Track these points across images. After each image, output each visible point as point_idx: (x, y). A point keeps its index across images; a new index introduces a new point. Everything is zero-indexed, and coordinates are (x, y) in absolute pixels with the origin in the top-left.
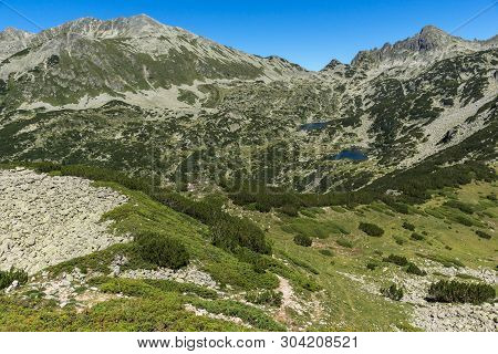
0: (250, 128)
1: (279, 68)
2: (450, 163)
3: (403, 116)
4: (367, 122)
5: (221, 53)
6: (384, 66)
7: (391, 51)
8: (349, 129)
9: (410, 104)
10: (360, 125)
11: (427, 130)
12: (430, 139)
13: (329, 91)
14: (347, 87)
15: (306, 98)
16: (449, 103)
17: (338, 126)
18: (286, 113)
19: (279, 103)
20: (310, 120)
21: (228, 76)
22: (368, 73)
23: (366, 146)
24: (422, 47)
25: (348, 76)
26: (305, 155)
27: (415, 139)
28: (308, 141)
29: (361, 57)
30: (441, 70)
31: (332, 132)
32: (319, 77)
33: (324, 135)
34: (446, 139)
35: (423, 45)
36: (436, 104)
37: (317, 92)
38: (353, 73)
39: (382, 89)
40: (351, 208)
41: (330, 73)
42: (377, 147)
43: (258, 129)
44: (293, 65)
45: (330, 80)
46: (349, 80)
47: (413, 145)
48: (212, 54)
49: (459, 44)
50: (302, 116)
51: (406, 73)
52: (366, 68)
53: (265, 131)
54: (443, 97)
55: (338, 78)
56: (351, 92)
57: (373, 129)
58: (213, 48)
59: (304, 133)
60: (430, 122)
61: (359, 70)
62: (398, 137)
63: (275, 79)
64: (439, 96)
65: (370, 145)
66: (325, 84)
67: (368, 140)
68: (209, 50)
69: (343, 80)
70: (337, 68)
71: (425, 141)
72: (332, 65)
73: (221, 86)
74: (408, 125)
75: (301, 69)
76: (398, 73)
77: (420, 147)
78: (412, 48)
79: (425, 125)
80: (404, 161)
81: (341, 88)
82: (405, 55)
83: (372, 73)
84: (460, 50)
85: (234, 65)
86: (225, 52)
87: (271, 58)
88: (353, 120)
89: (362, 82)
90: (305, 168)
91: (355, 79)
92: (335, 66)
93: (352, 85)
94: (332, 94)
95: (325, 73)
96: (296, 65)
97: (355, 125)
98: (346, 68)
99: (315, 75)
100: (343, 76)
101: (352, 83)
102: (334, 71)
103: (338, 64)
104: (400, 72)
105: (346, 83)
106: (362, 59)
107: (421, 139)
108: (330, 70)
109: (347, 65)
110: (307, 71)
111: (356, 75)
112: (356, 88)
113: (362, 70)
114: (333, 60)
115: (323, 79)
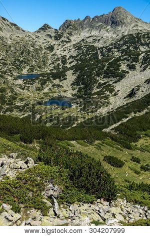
2: (135, 113)
3: (98, 75)
4: (71, 77)
6: (85, 34)
7: (90, 23)
8: (57, 81)
9: (104, 66)
10: (65, 79)
11: (117, 87)
12: (120, 93)
13: (41, 49)
14: (55, 47)
15: (22, 53)
16: (132, 68)
17: (49, 79)
18: (5, 64)
20: (25, 72)
22: (72, 38)
23: (70, 96)
24: (113, 23)
25: (56, 38)
26: (22, 100)
27: (108, 93)
28: (23, 89)
29: (67, 25)
30: (126, 42)
31: (43, 83)
32: (34, 37)
33: (37, 84)
34: (132, 94)
35: (114, 21)
36: (123, 67)
37: (32, 49)
38: (60, 36)
39: (83, 52)
40: (91, 143)
41: (42, 35)
42: (79, 97)
44: (12, 24)
45: (42, 40)
46: (57, 42)
47: (107, 97)
49: (139, 24)
50: (19, 68)
51: (101, 41)
52: (71, 34)
54: (129, 63)
55: (48, 39)
56: (59, 52)
57: (76, 83)
59: (20, 82)
60: (119, 81)
61: (65, 35)
62: (95, 91)
64: (125, 61)
65: (73, 95)
66: (39, 44)
67: (71, 91)
69: (53, 42)
70: (48, 32)
71: (115, 95)
72: (45, 28)
74: (102, 82)
75: (18, 28)
76: (95, 40)
77: (112, 99)
78: (106, 23)
79: (116, 82)
80: (101, 110)
81: (51, 48)
82: (100, 28)
83: (75, 39)
84: (140, 28)
88: (60, 75)
89: (67, 45)
90: (21, 111)
91: (62, 42)
92: (46, 29)
93: (60, 47)
94: (43, 52)
95: (38, 34)
96: (15, 25)
97: (62, 79)
98: (55, 32)
99: (30, 35)
100: (53, 38)
101: (59, 45)
102: (45, 33)
103: (49, 28)
104: (96, 40)
105: (55, 44)
106: (68, 27)
107: (113, 93)
108: (42, 32)
109: (56, 30)
110: (24, 31)
111: (63, 39)
112: (62, 49)
113: (68, 35)
114: (45, 24)
115: (37, 39)
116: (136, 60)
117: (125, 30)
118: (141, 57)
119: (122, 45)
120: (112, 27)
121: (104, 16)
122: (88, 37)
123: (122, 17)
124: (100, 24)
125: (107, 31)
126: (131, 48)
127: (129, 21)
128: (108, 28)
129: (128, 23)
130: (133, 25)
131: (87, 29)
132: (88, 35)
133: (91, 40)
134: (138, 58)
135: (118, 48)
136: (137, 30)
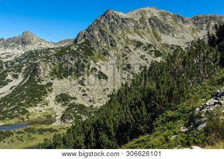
116: (19, 71)
117: (30, 48)
118: (24, 68)
119: (23, 59)
120: (22, 46)
121: (16, 38)
122: (2, 54)
123: (30, 38)
124: (13, 44)
125: (19, 49)
126: (30, 61)
127: (35, 41)
128: (19, 46)
129: (34, 43)
130: (38, 44)
133: (5, 56)
134: (21, 69)
135: (19, 62)
136: (41, 47)
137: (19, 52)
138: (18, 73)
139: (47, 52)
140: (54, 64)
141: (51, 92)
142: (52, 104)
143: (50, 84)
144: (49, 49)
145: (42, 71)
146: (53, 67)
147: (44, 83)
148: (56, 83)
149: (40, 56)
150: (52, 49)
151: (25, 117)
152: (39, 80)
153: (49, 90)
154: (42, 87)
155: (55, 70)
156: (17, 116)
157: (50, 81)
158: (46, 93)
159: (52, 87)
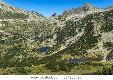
0: (11, 39)
1: (35, 16)
5: (13, 9)
6: (72, 16)
7: (75, 11)
8: (49, 39)
10: (53, 38)
13: (51, 25)
14: (58, 23)
15: (41, 27)
17: (45, 38)
18: (31, 33)
19: (30, 29)
21: (14, 18)
22: (66, 19)
25: (59, 19)
30: (86, 19)
32: (49, 20)
35: (85, 9)
36: (77, 31)
37: (46, 25)
38: (61, 18)
39: (67, 25)
43: (14, 39)
44: (40, 15)
45: (53, 21)
48: (9, 10)
49: (96, 9)
50: (37, 34)
52: (66, 17)
53: (17, 40)
54: (79, 29)
55: (55, 20)
56: (58, 25)
57: (56, 40)
58: (10, 8)
61: (63, 17)
63: (33, 20)
66: (51, 22)
68: (8, 8)
69: (57, 21)
70: (56, 17)
73: (10, 22)
75: (43, 16)
78: (81, 10)
81: (55, 24)
82: (79, 12)
83: (68, 19)
84: (96, 11)
85: (17, 14)
86: (15, 9)
87: (33, 12)
89: (63, 22)
91: (61, 21)
92: (55, 16)
93: (60, 23)
94: (52, 26)
95: (51, 18)
96: (41, 15)
97: (51, 38)
98: (59, 17)
99: (48, 19)
100: (57, 19)
101: (60, 22)
102: (54, 18)
103: (56, 15)
104: (77, 18)
105: (58, 22)
106: (65, 14)
107: (64, 44)
108: (53, 17)
109: (59, 15)
110: (45, 17)
111: (62, 19)
112: (61, 24)
113: (65, 17)
114: (54, 14)
115: (50, 20)
116: (82, 27)
117: (89, 13)
118: (85, 25)
119: (84, 20)
120: (84, 12)
121: (80, 8)
122: (73, 18)
123: (88, 7)
124: (79, 11)
125: (82, 14)
126: (88, 21)
127: (91, 9)
128: (82, 12)
129: (91, 10)
130: (93, 10)
131: (73, 14)
132: (74, 17)
133: (74, 18)
134: (83, 26)
135: (82, 22)
136: (94, 12)
137: (82, 16)
138: (81, 29)
139: (98, 15)
140: (102, 23)
141: (101, 40)
142: (101, 48)
143: (100, 36)
144: (100, 13)
145: (95, 27)
146: (102, 24)
147: (96, 35)
148: (104, 34)
149: (94, 17)
150: (101, 13)
151: (85, 55)
152: (93, 33)
153: (99, 39)
154: (95, 37)
155: (103, 26)
156: (81, 54)
157: (100, 33)
158: (97, 41)
159: (101, 37)
